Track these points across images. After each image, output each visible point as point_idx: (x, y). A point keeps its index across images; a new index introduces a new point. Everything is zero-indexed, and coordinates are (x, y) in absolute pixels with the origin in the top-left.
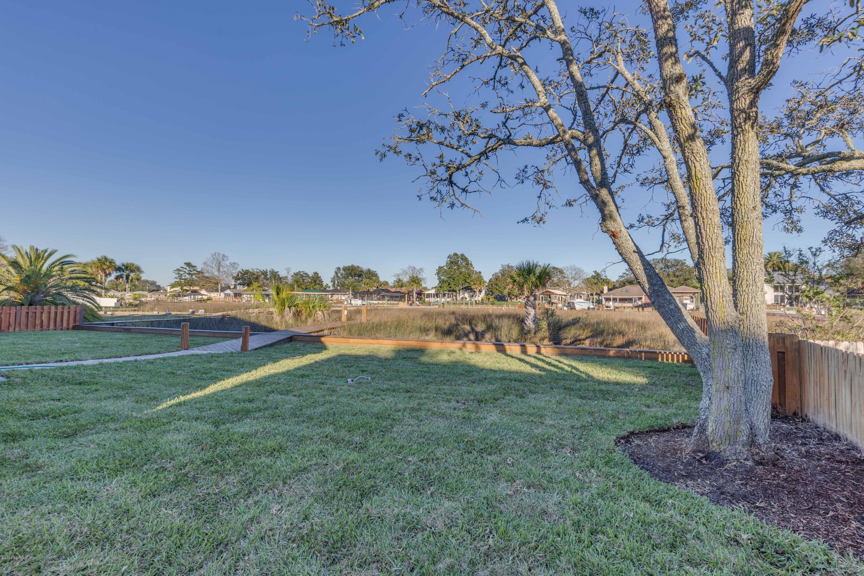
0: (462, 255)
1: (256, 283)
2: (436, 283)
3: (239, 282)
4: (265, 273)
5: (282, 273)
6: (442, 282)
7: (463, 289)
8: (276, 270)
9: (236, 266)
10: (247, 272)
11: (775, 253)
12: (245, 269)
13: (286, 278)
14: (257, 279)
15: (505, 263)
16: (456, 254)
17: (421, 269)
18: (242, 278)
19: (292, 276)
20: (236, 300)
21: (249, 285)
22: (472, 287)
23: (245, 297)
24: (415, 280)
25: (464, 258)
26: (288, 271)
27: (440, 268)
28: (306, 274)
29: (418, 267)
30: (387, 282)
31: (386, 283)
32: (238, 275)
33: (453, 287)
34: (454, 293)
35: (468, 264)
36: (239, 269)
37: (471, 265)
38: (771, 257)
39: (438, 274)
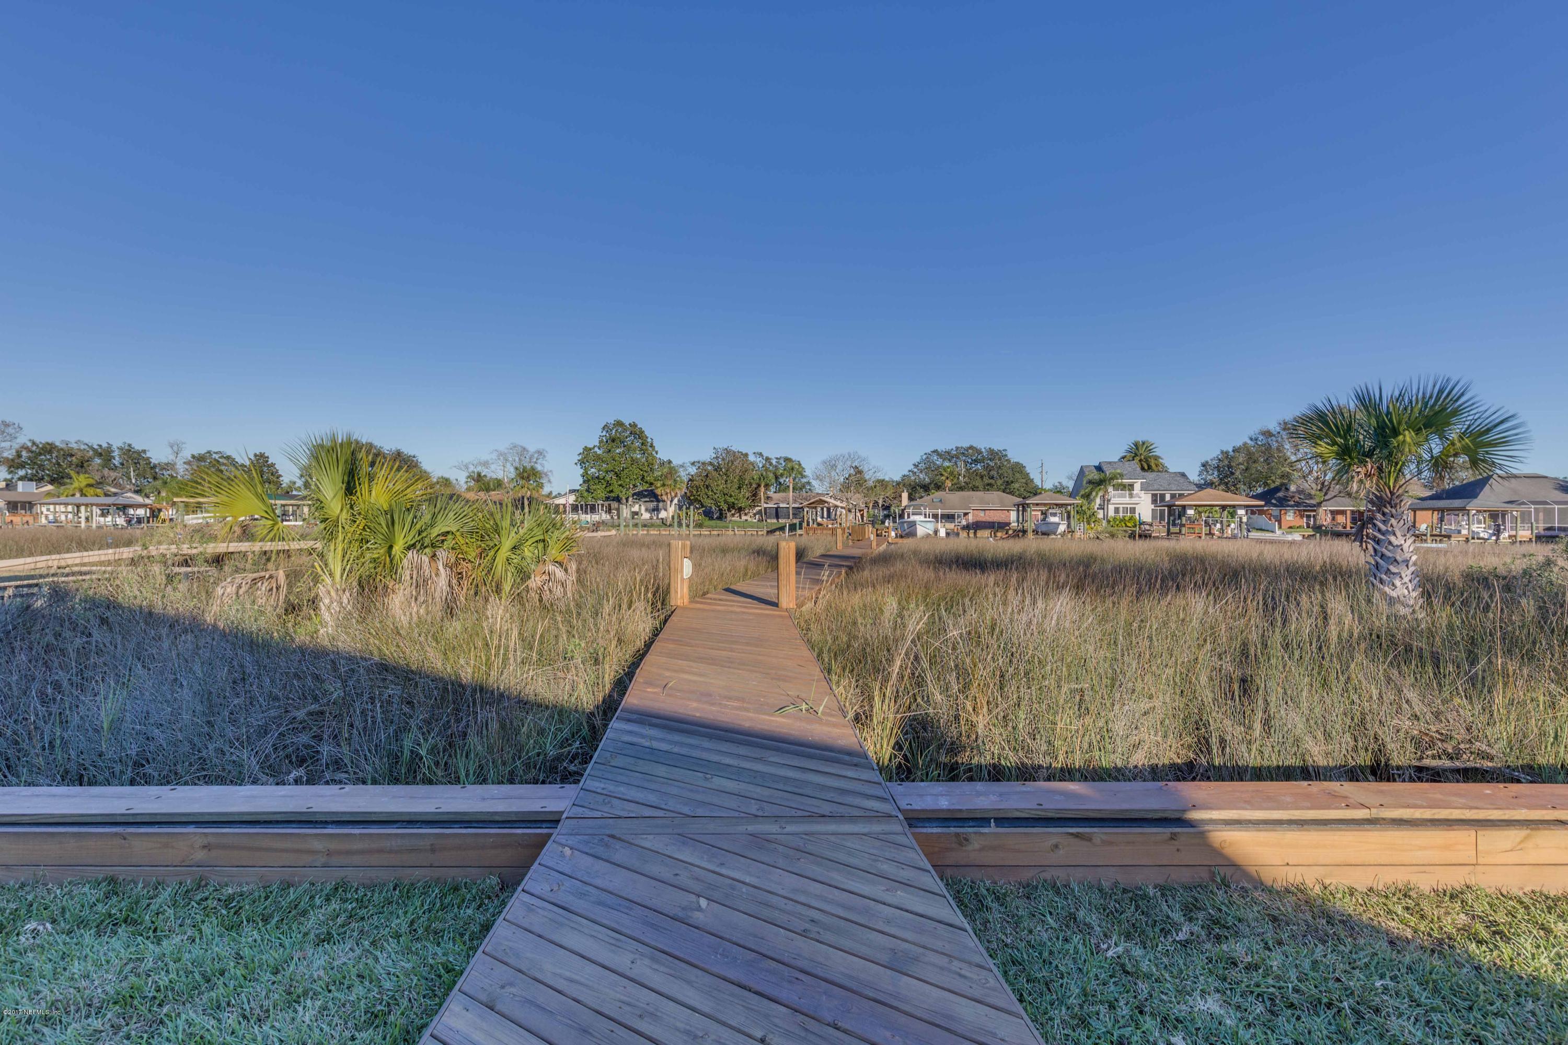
0: (634, 425)
1: (82, 476)
2: (577, 482)
3: (21, 473)
4: (105, 454)
5: (158, 454)
6: (588, 480)
7: (633, 495)
8: (138, 447)
9: (10, 430)
10: (49, 449)
11: (1143, 443)
12: (41, 439)
13: (169, 466)
14: (82, 466)
15: (722, 444)
16: (619, 424)
17: (540, 453)
18: (33, 462)
19: (188, 463)
20: (17, 519)
21: (58, 479)
22: (658, 492)
23: (47, 513)
24: (528, 475)
25: (636, 432)
26: (176, 448)
27: (587, 449)
28: (228, 458)
29: (532, 449)
30: (447, 480)
31: (446, 482)
32: (19, 456)
33: (617, 491)
34: (615, 505)
35: (646, 445)
36: (23, 439)
37: (652, 446)
38: (1137, 449)
39: (582, 462)
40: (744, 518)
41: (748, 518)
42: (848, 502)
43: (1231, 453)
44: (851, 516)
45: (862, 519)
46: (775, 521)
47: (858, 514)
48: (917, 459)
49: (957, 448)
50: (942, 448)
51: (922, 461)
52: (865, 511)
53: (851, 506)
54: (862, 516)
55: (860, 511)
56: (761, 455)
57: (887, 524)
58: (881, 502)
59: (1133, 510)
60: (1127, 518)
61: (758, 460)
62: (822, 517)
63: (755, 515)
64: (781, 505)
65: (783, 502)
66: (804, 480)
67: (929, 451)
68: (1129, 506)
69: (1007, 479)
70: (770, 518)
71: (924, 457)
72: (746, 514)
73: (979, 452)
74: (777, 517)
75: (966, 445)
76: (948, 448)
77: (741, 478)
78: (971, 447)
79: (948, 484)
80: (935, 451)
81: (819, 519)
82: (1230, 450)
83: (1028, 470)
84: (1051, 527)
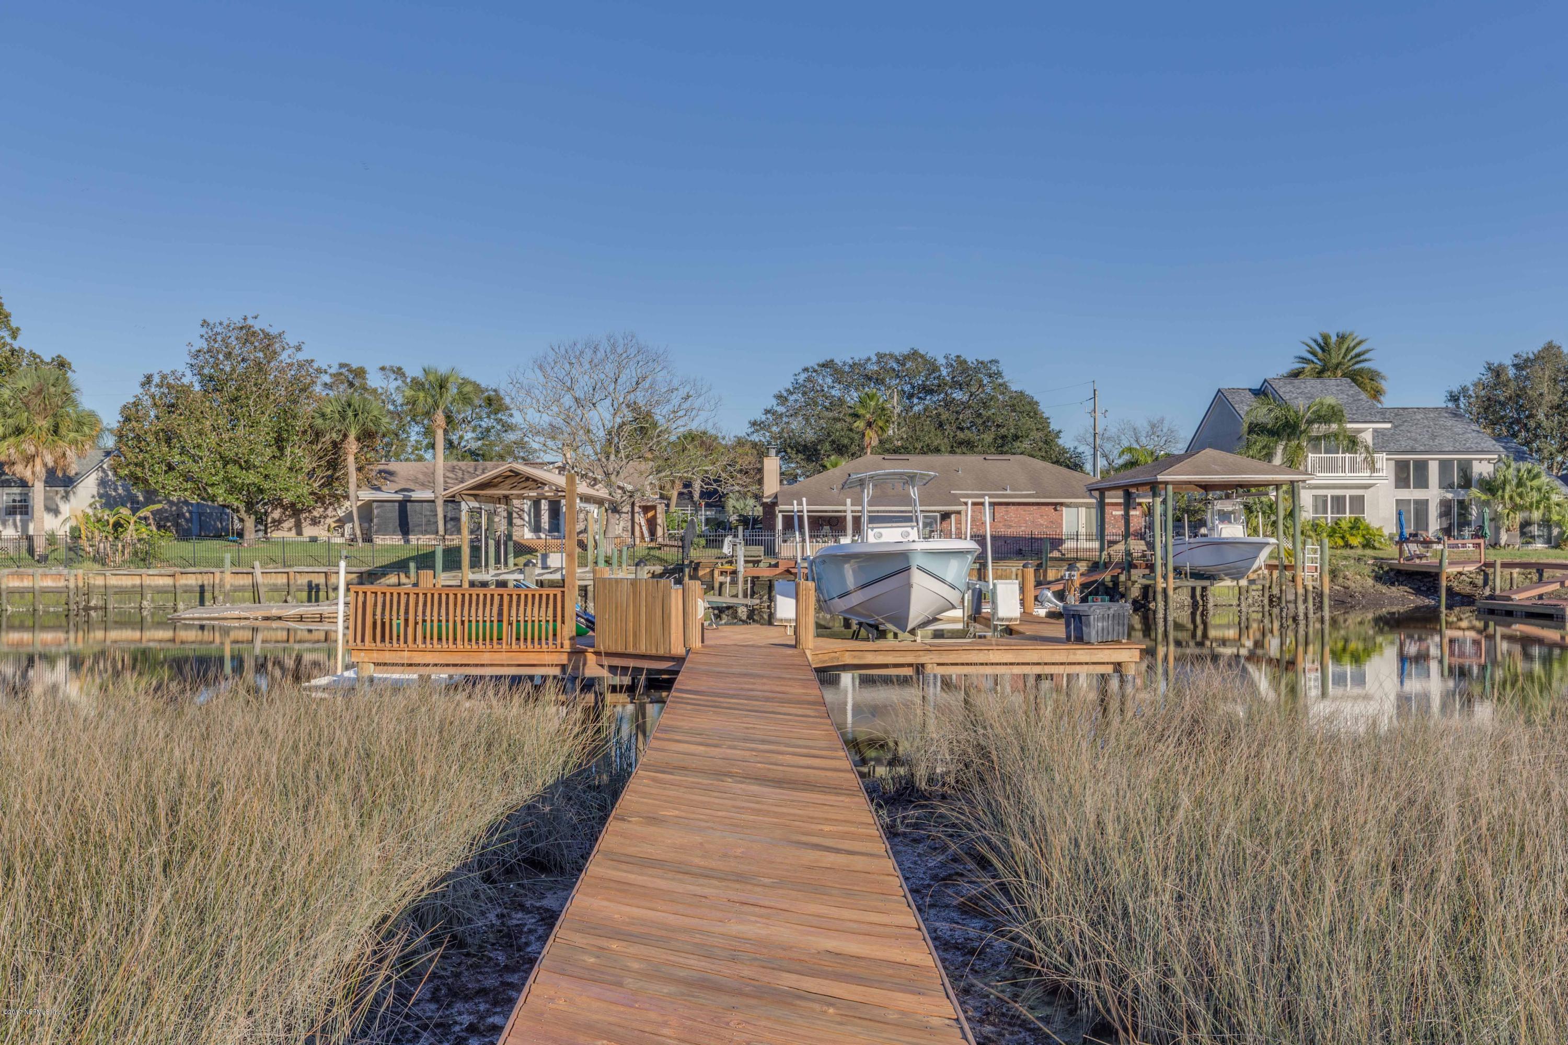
40: (309, 531)
41: (320, 532)
42: (609, 485)
43: (1511, 372)
44: (619, 526)
45: (653, 533)
46: (396, 540)
47: (641, 519)
48: (786, 383)
49: (880, 356)
50: (843, 356)
51: (797, 387)
52: (661, 508)
53: (618, 494)
54: (652, 524)
55: (646, 509)
56: (399, 372)
57: (726, 550)
58: (697, 486)
59: (1358, 503)
60: (1345, 525)
61: (393, 385)
62: (537, 529)
63: (341, 522)
64: (416, 495)
65: (423, 486)
66: (511, 437)
67: (812, 362)
68: (1329, 493)
69: (1003, 431)
70: (383, 531)
71: (803, 376)
72: (315, 522)
73: (933, 368)
74: (405, 528)
75: (900, 349)
76: (860, 355)
77: (286, 415)
78: (914, 355)
79: (872, 438)
80: (828, 365)
81: (527, 535)
82: (1508, 361)
83: (1046, 409)
84: (1231, 555)
